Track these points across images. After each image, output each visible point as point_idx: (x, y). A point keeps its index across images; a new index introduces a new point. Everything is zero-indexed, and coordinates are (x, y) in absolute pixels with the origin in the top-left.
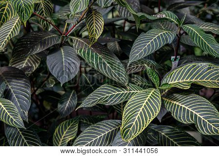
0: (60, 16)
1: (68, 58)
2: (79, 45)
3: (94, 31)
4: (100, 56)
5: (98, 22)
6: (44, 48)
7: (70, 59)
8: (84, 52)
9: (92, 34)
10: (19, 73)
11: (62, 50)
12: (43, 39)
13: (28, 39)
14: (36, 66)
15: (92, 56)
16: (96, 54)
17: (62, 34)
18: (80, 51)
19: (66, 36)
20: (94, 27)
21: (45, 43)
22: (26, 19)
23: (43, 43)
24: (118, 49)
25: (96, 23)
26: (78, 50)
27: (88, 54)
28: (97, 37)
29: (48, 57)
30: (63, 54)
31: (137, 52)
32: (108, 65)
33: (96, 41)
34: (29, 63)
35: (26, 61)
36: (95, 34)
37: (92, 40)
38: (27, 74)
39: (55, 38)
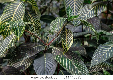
0: (47, 30)
1: (49, 62)
2: (56, 52)
3: (67, 43)
4: (70, 61)
5: (70, 37)
6: (32, 55)
7: (50, 62)
8: (60, 58)
9: (65, 45)
10: (16, 71)
11: (45, 56)
12: (32, 48)
13: (21, 48)
14: (29, 65)
15: (65, 61)
16: (68, 59)
17: (45, 45)
18: (57, 58)
19: (48, 46)
20: (67, 40)
21: (33, 51)
22: (19, 35)
23: (32, 51)
24: (85, 53)
25: (68, 38)
26: (55, 56)
27: (62, 59)
28: (68, 48)
29: (35, 61)
30: (45, 59)
31: (97, 59)
32: (76, 67)
33: (68, 50)
34: (24, 63)
35: (23, 61)
36: (67, 46)
37: (65, 49)
38: (22, 71)
39: (41, 47)
